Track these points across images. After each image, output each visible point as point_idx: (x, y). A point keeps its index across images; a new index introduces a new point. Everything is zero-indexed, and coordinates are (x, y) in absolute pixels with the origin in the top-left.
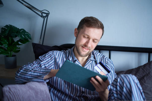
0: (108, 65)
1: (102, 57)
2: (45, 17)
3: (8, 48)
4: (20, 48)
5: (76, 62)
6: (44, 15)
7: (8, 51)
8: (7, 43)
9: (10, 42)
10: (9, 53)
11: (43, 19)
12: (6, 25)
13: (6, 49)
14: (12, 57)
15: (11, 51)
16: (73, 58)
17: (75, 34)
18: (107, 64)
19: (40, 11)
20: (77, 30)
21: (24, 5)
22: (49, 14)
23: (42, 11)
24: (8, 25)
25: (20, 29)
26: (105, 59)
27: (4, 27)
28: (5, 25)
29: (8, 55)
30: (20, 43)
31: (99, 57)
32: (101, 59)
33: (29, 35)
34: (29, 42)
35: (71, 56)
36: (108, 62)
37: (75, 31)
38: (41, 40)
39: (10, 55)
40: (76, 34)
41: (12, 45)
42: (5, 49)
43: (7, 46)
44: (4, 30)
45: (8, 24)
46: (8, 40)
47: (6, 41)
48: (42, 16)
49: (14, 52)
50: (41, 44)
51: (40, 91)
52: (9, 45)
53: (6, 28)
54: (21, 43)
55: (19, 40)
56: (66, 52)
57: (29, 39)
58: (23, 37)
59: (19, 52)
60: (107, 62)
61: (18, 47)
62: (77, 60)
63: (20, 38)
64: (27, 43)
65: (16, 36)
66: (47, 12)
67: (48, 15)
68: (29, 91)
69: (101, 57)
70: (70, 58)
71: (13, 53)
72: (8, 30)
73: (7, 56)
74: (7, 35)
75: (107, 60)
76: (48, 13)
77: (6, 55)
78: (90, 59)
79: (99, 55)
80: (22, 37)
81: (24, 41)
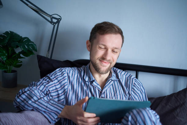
0: (136, 87)
1: (129, 77)
2: (56, 23)
3: (7, 61)
4: (21, 62)
5: (94, 83)
6: (55, 21)
7: (7, 65)
8: (6, 54)
9: (10, 54)
10: (8, 67)
11: (53, 25)
12: (6, 32)
13: (5, 62)
14: (11, 72)
15: (11, 65)
16: (89, 78)
17: (87, 48)
18: (134, 86)
19: (49, 15)
20: (89, 42)
21: (29, 7)
22: (61, 19)
23: (52, 16)
24: (8, 32)
25: (23, 37)
26: (133, 79)
27: (3, 35)
28: (4, 32)
29: (6, 70)
30: (21, 55)
31: (124, 76)
32: (126, 80)
33: (34, 45)
34: (34, 54)
35: (87, 75)
36: (136, 83)
37: (87, 43)
38: (49, 53)
39: (10, 70)
40: (89, 48)
41: (13, 57)
42: (3, 63)
43: (5, 59)
44: (2, 38)
45: (8, 30)
46: (7, 51)
47: (4, 52)
48: (51, 22)
49: (14, 66)
50: (49, 57)
51: (41, 123)
52: (9, 57)
53: (5, 35)
54: (24, 55)
55: (21, 52)
56: (80, 70)
57: (33, 51)
58: (27, 47)
59: (21, 67)
60: (134, 83)
61: (20, 60)
62: (95, 81)
63: (22, 49)
64: (31, 55)
65: (17, 47)
66: (58, 17)
67: (59, 20)
68: (26, 122)
69: (127, 76)
70: (86, 77)
71: (13, 68)
72: (7, 38)
73: (5, 72)
74: (6, 44)
75: (134, 81)
76: (59, 19)
77: (4, 70)
78: (111, 78)
79: (124, 74)
80: (25, 47)
81: (27, 53)
